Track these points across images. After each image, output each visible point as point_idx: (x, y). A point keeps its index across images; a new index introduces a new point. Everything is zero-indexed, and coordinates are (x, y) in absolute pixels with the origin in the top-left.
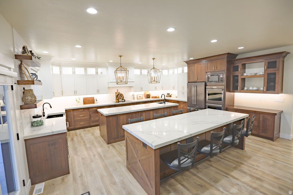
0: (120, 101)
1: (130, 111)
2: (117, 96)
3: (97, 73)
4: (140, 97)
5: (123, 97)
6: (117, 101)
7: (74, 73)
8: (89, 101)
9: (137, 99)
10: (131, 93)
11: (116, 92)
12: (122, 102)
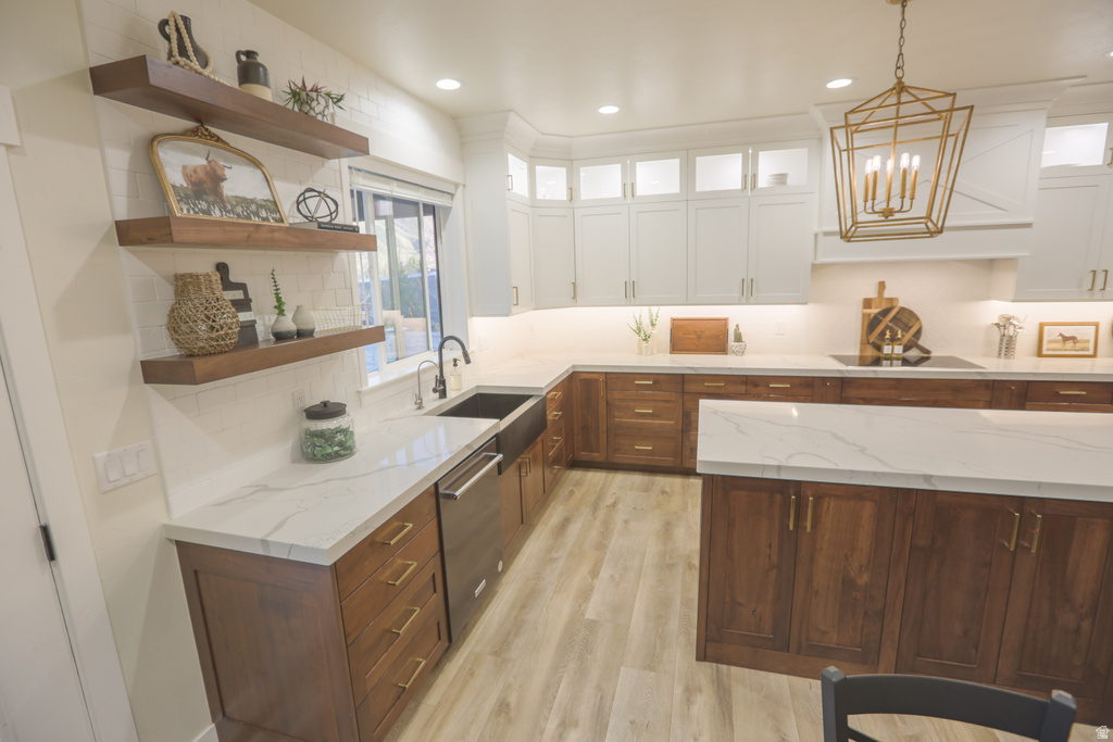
0: (889, 358)
1: (928, 478)
2: (872, 324)
3: (749, 179)
4: (1065, 339)
5: (919, 332)
6: (870, 352)
7: (629, 188)
8: (699, 337)
9: (1040, 354)
10: (995, 309)
11: (872, 294)
12: (905, 362)
